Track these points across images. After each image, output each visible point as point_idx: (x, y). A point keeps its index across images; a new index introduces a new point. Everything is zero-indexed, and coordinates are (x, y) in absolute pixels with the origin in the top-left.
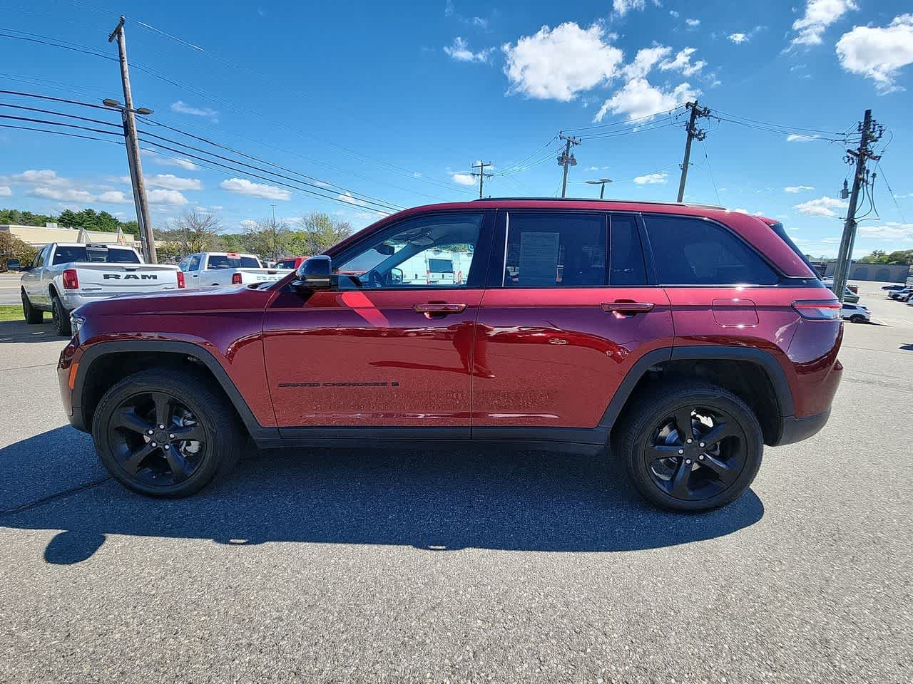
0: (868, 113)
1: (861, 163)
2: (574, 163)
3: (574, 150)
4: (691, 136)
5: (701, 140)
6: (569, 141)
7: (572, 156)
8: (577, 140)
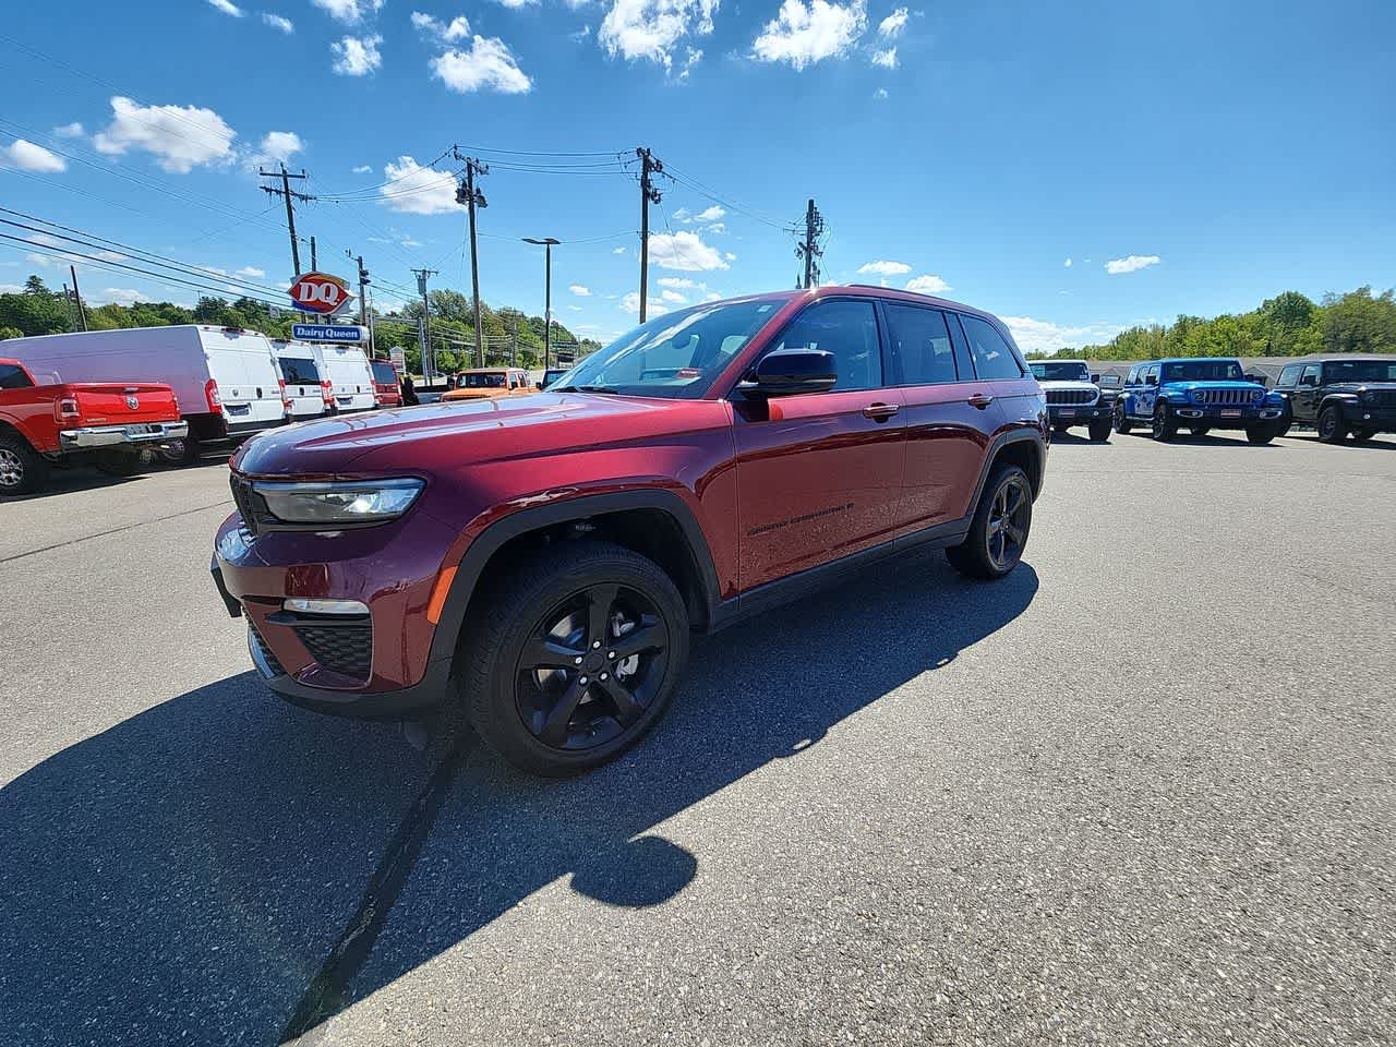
0: (811, 202)
1: (809, 258)
2: (483, 203)
3: (478, 182)
4: (646, 195)
5: (656, 203)
6: (469, 166)
7: (478, 191)
8: (482, 165)
